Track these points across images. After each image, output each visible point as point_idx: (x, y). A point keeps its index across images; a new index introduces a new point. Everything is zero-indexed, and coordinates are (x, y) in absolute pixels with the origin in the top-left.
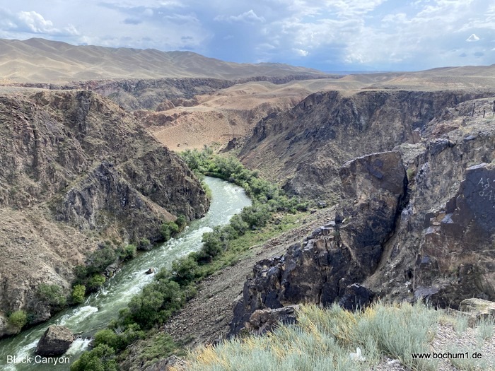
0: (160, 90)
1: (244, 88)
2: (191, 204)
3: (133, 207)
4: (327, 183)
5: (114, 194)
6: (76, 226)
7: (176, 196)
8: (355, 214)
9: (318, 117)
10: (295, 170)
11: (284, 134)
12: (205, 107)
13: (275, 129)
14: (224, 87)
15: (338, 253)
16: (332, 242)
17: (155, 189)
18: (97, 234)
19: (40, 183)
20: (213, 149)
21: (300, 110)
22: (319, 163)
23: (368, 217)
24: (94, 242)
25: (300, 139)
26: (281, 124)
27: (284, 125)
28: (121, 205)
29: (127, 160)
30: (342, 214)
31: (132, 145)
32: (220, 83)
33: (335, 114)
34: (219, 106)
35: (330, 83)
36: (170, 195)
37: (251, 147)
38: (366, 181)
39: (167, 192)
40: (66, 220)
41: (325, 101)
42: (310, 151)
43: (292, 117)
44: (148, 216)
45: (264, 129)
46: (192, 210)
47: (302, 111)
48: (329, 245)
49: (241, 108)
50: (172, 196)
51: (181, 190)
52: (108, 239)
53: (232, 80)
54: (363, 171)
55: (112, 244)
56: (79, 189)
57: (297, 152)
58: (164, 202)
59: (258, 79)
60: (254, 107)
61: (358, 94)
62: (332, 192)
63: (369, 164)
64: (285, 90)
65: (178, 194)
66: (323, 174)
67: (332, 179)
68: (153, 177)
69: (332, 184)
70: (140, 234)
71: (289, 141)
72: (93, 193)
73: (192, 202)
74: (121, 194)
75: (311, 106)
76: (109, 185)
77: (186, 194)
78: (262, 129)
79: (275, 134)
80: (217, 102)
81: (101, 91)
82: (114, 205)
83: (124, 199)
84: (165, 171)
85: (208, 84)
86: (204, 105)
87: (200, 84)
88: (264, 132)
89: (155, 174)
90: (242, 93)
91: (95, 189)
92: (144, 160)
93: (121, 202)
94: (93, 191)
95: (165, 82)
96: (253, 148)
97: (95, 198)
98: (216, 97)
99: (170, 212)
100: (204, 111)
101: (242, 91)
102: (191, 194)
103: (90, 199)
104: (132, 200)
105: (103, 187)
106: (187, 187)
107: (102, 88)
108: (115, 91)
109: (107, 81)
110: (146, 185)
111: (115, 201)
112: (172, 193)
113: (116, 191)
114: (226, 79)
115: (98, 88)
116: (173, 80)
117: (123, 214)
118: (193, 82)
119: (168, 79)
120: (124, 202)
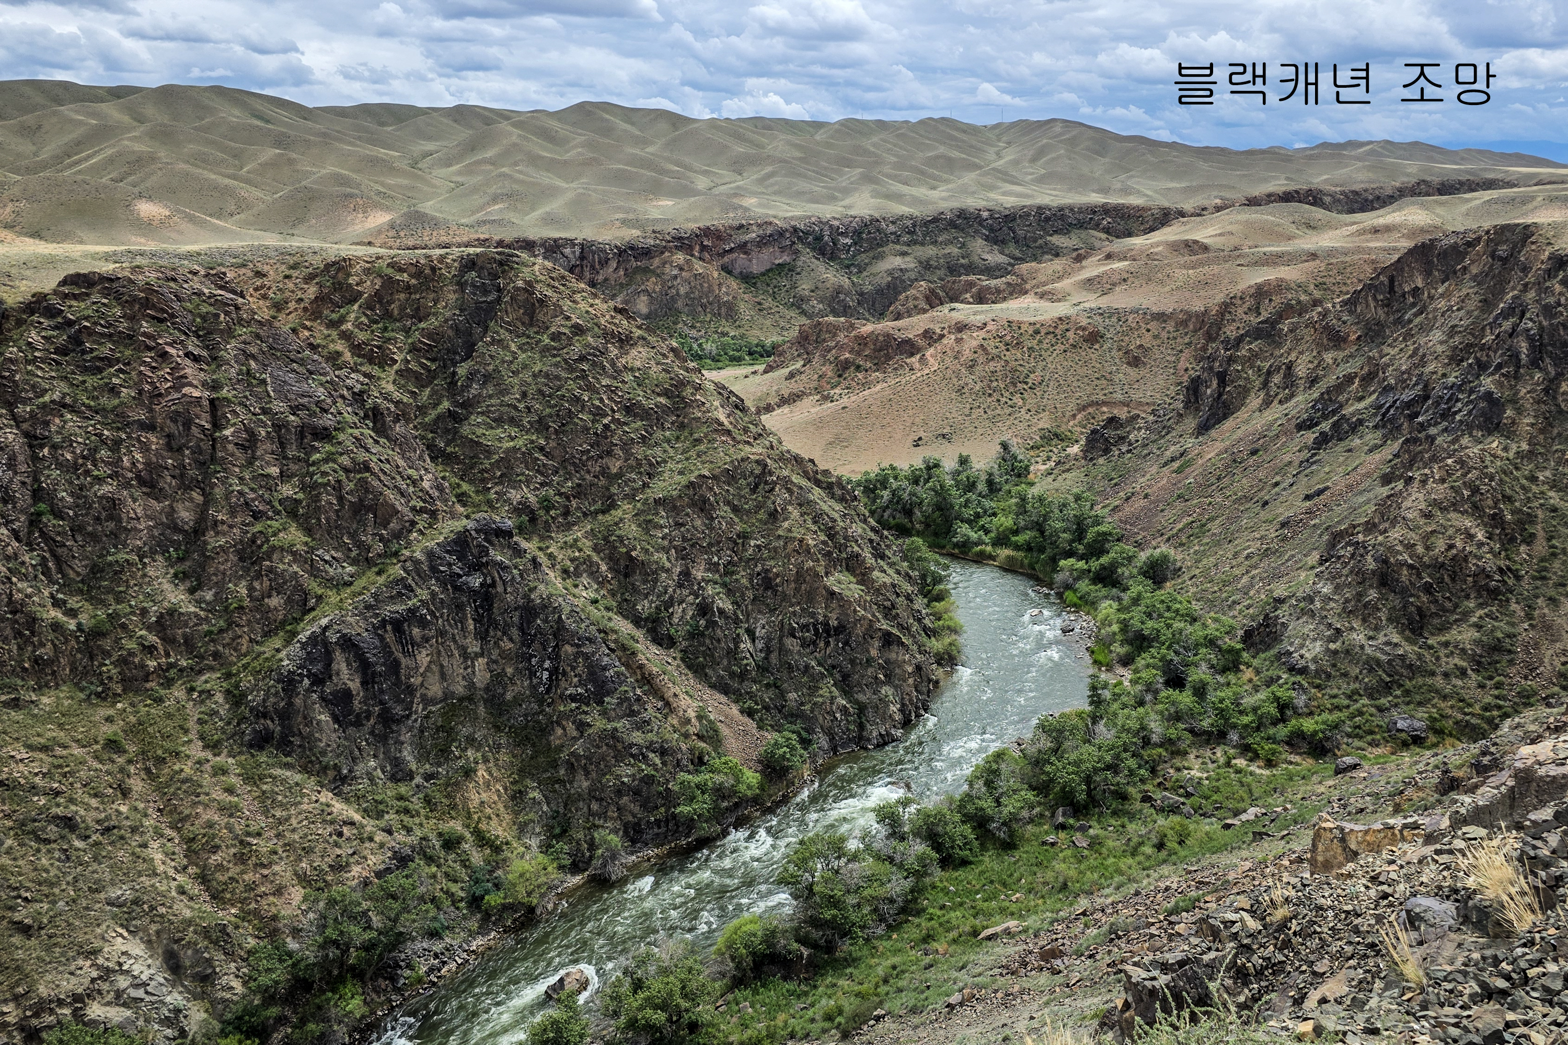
1: (1204, 231)
2: (846, 685)
3: (573, 698)
4: (1442, 629)
5: (507, 645)
6: (325, 769)
7: (782, 650)
9: (1437, 335)
10: (1314, 558)
11: (1301, 403)
12: (1044, 304)
13: (1265, 384)
17: (702, 622)
18: (416, 804)
19: (209, 596)
20: (1041, 456)
21: (1373, 310)
22: (1413, 537)
25: (1355, 427)
26: (1289, 366)
27: (1301, 370)
28: (534, 688)
29: (613, 506)
31: (639, 451)
34: (1092, 301)
35: (1554, 199)
36: (760, 645)
37: (1168, 454)
39: (751, 633)
40: (284, 745)
41: (1474, 270)
42: (1387, 479)
43: (1337, 338)
44: (637, 737)
45: (1223, 383)
46: (844, 710)
47: (1381, 314)
49: (1168, 305)
50: (768, 650)
51: (805, 627)
52: (456, 826)
53: (1187, 204)
55: (469, 846)
56: (356, 627)
57: (1337, 481)
58: (731, 675)
59: (1287, 197)
60: (1220, 298)
62: (1463, 673)
64: (1362, 232)
65: (792, 644)
66: (1428, 589)
67: (1466, 614)
68: (699, 573)
69: (1465, 635)
70: (595, 806)
71: (1310, 436)
72: (418, 640)
73: (846, 677)
74: (536, 645)
75: (1416, 291)
76: (490, 609)
77: (827, 644)
78: (1215, 383)
79: (1267, 403)
80: (1089, 283)
81: (740, 260)
82: (505, 688)
83: (547, 664)
84: (750, 551)
85: (1098, 225)
86: (1042, 296)
87: (1070, 225)
88: (1220, 395)
89: (709, 562)
90: (1193, 247)
91: (423, 623)
92: (675, 507)
93: (533, 674)
94: (416, 631)
95: (952, 224)
96: (1173, 460)
97: (423, 658)
98: (1093, 268)
99: (750, 713)
100: (1032, 320)
101: (1196, 242)
102: (846, 643)
103: (404, 661)
104: (573, 669)
105: (465, 616)
106: (833, 616)
107: (743, 247)
108: (785, 258)
109: (759, 226)
110: (669, 604)
111: (510, 671)
112: (770, 640)
113: (515, 632)
114: (1166, 204)
115: (731, 250)
116: (979, 216)
117: (539, 722)
118: (1048, 219)
119: (962, 214)
120: (546, 675)
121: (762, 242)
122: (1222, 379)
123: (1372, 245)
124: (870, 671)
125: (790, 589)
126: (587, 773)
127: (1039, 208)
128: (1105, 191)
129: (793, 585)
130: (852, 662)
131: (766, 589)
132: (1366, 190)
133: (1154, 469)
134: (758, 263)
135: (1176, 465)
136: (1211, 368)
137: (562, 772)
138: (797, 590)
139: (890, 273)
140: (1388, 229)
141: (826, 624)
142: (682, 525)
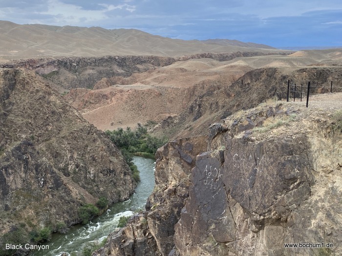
0: (101, 68)
1: (184, 65)
3: (50, 188)
5: (32, 174)
8: (163, 201)
9: (255, 95)
12: (143, 85)
13: (211, 108)
14: (166, 65)
15: (144, 243)
16: (139, 231)
17: (77, 170)
18: (12, 216)
20: (148, 128)
21: (237, 88)
23: (173, 204)
24: (8, 223)
26: (217, 103)
27: (220, 104)
28: (39, 186)
29: (50, 139)
30: (153, 200)
32: (162, 61)
33: (273, 92)
34: (157, 84)
35: (276, 59)
37: (186, 126)
38: (177, 165)
41: (263, 79)
43: (229, 95)
44: (67, 198)
45: (200, 107)
47: (240, 89)
48: (136, 234)
50: (95, 176)
51: (104, 170)
52: (23, 221)
53: (175, 57)
54: (175, 155)
55: (27, 226)
58: (86, 183)
59: (203, 56)
60: (193, 85)
61: (298, 71)
63: (180, 148)
64: (228, 67)
65: (101, 175)
68: (75, 156)
70: (57, 216)
72: (10, 173)
73: (115, 184)
74: (40, 175)
75: (248, 84)
76: (27, 165)
77: (110, 175)
78: (198, 107)
79: (211, 113)
80: (155, 80)
81: (41, 70)
82: (32, 186)
83: (43, 179)
84: (88, 150)
85: (150, 62)
86: (142, 83)
87: (142, 62)
88: (199, 110)
89: (78, 154)
90: (182, 70)
91: (12, 169)
92: (67, 139)
93: (39, 182)
94: (10, 171)
95: (107, 60)
96: (188, 128)
97: (11, 178)
98: (155, 75)
99: (91, 194)
100: (141, 89)
101: (183, 68)
102: (115, 175)
103: (7, 179)
104: (50, 180)
105: (21, 167)
106: (111, 167)
107: (42, 66)
108: (55, 69)
109: (47, 59)
110: (68, 165)
111: (33, 181)
112: (95, 174)
113: (34, 171)
114: (169, 57)
115: (38, 67)
116: (115, 58)
117: (40, 195)
118: (135, 60)
119: (110, 58)
120: (42, 182)
121: (49, 64)
122: (200, 106)
123: (231, 71)
124: (121, 181)
125: (99, 160)
126: (55, 208)
127: (133, 56)
128: (151, 52)
129: (101, 159)
130: (117, 179)
131: (93, 160)
132: (224, 54)
133: (183, 130)
134: (47, 71)
135: (189, 129)
136: (196, 103)
137: (48, 208)
138: (102, 160)
139: (89, 74)
140: (235, 66)
141: (110, 169)
142: (70, 144)
